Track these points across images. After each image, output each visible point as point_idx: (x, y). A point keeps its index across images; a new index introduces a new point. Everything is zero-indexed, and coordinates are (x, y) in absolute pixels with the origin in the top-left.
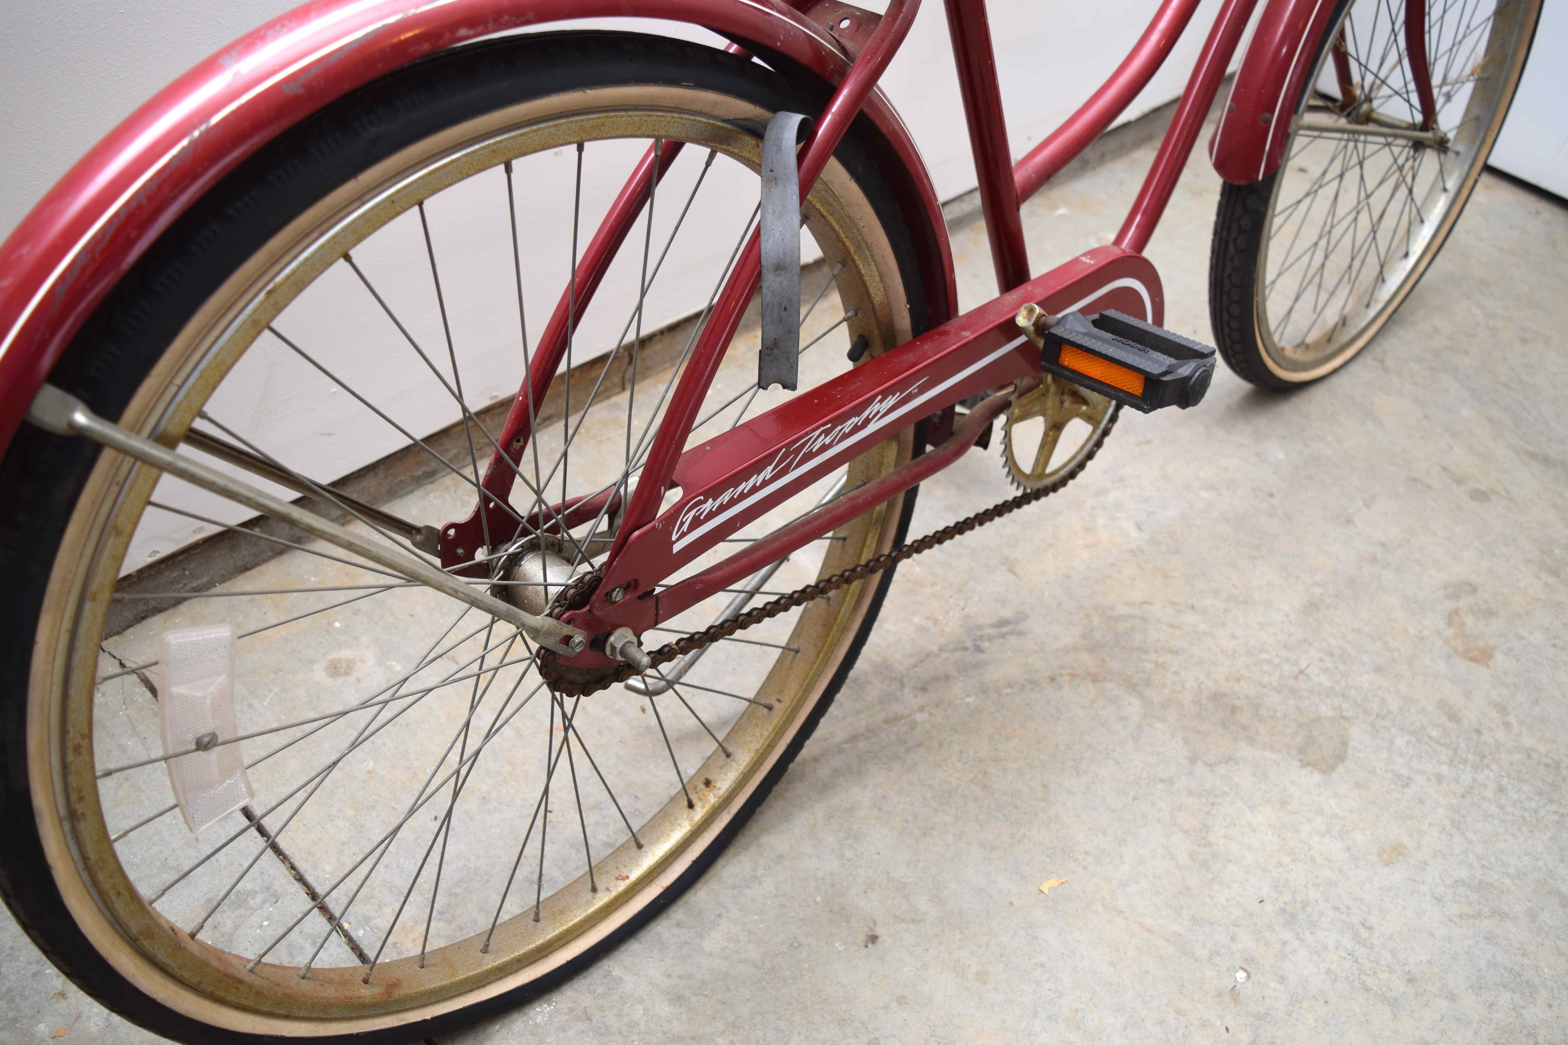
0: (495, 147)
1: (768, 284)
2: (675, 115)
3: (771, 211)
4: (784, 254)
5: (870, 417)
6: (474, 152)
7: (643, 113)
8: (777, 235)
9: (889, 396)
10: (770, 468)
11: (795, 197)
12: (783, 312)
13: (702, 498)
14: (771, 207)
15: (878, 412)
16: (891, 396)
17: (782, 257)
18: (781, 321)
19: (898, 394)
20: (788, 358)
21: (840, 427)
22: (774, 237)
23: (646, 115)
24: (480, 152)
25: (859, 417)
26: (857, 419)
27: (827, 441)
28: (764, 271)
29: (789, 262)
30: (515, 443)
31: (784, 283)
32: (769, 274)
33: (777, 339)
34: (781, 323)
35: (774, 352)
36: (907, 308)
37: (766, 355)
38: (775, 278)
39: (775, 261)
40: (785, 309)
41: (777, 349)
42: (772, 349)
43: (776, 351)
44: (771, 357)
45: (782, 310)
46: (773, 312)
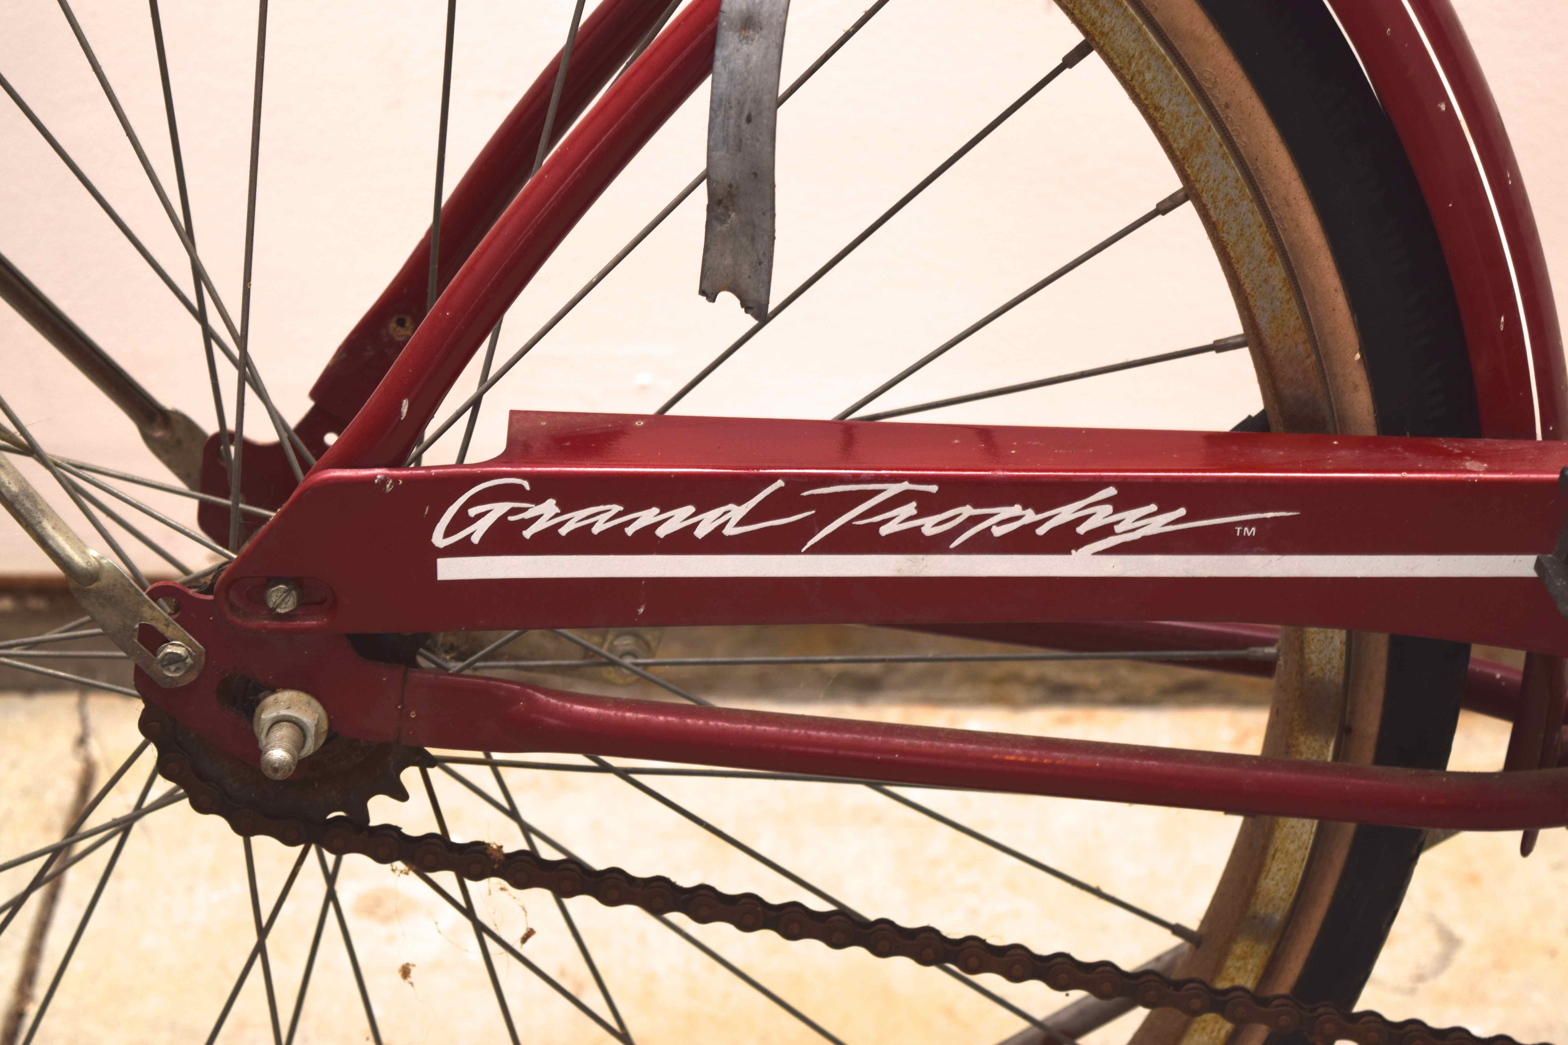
1: (726, 53)
5: (1081, 530)
9: (1147, 503)
10: (737, 512)
12: (744, 125)
13: (526, 485)
15: (1107, 531)
16: (1153, 508)
18: (740, 145)
19: (1182, 512)
20: (753, 239)
21: (967, 511)
25: (1037, 512)
26: (1030, 516)
27: (930, 526)
29: (767, 14)
30: (393, 325)
31: (754, 58)
32: (731, 33)
33: (735, 186)
34: (740, 150)
35: (730, 216)
36: (1359, 360)
37: (717, 219)
38: (740, 46)
39: (744, 7)
40: (749, 119)
41: (734, 211)
42: (726, 208)
43: (733, 215)
44: (724, 228)
45: (744, 120)
46: (728, 119)
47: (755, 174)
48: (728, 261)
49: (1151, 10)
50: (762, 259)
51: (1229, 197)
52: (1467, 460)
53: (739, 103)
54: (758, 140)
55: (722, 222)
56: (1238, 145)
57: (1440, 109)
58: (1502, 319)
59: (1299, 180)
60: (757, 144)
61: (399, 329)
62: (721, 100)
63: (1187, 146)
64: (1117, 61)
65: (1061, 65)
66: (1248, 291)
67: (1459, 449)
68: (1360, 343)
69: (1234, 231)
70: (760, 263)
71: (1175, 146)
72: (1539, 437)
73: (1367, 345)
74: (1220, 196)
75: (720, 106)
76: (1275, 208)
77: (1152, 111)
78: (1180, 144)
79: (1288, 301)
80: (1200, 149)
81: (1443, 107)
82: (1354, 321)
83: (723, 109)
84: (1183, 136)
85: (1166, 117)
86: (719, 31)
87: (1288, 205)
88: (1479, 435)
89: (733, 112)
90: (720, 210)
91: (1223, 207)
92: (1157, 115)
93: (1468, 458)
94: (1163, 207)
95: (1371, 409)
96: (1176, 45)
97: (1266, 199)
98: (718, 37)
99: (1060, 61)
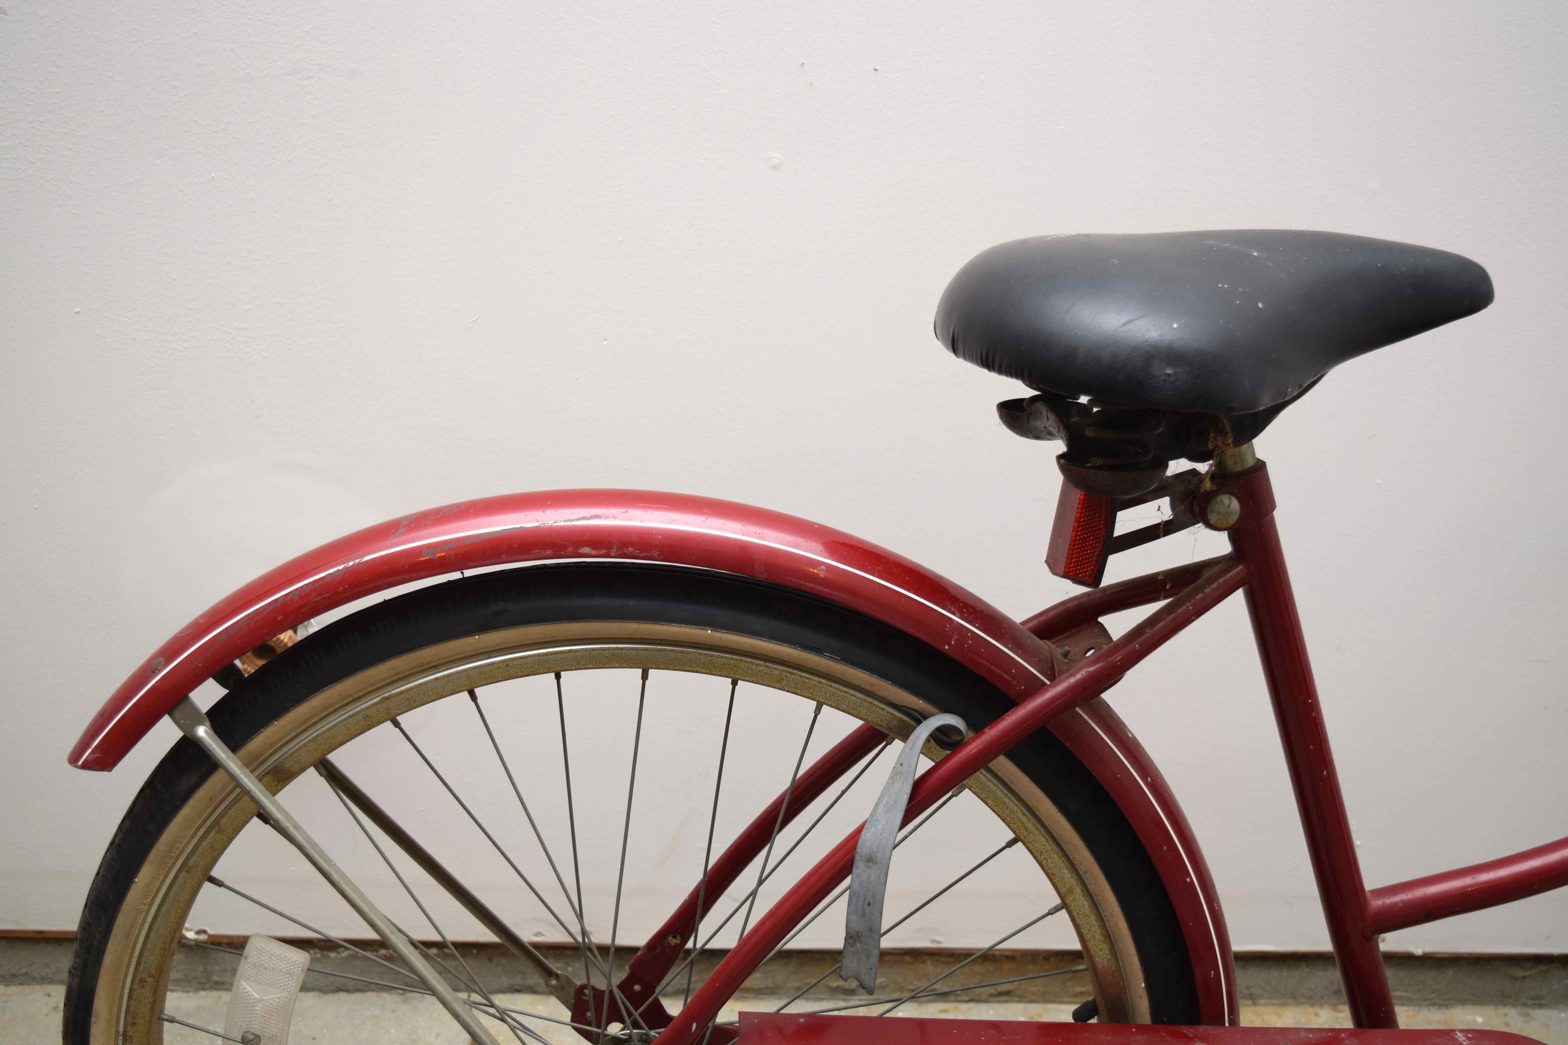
0: (616, 652)
1: (858, 871)
2: (823, 681)
3: (885, 803)
4: (878, 848)
6: (593, 649)
7: (784, 668)
8: (879, 827)
11: (905, 797)
12: (866, 906)
14: (886, 799)
17: (875, 850)
18: (864, 915)
20: (868, 957)
22: (875, 828)
23: (787, 672)
24: (599, 652)
28: (857, 857)
29: (880, 858)
30: (671, 938)
31: (873, 877)
32: (861, 863)
33: (860, 932)
34: (864, 917)
35: (856, 944)
36: (1144, 987)
37: (849, 944)
38: (865, 869)
39: (868, 852)
40: (869, 904)
41: (859, 943)
42: (855, 940)
43: (858, 944)
44: (853, 949)
45: (866, 904)
46: (858, 902)
47: (871, 929)
48: (855, 965)
49: (1051, 830)
50: (873, 967)
51: (1085, 913)
52: (1196, 1042)
53: (864, 896)
54: (873, 914)
55: (852, 946)
56: (1089, 888)
57: (1187, 881)
58: (1212, 972)
59: (1119, 907)
60: (873, 916)
61: (673, 940)
62: (855, 893)
63: (1066, 891)
64: (1035, 853)
65: (1005, 846)
66: (1093, 954)
67: (1192, 1034)
68: (1144, 979)
69: (1087, 928)
70: (871, 969)
71: (1061, 890)
72: (1227, 1025)
73: (1147, 980)
74: (1081, 913)
75: (854, 895)
76: (1106, 916)
77: (1051, 875)
78: (1063, 890)
79: (1111, 959)
80: (1072, 893)
81: (1188, 880)
82: (1142, 969)
83: (856, 897)
84: (1065, 887)
85: (1057, 878)
86: (855, 861)
87: (1112, 916)
88: (1199, 1023)
89: (861, 899)
90: (851, 941)
91: (1082, 918)
92: (1053, 877)
93: (1197, 1040)
94: (1051, 912)
95: (1148, 1007)
96: (1062, 845)
97: (1101, 912)
98: (854, 863)
99: (1005, 844)
